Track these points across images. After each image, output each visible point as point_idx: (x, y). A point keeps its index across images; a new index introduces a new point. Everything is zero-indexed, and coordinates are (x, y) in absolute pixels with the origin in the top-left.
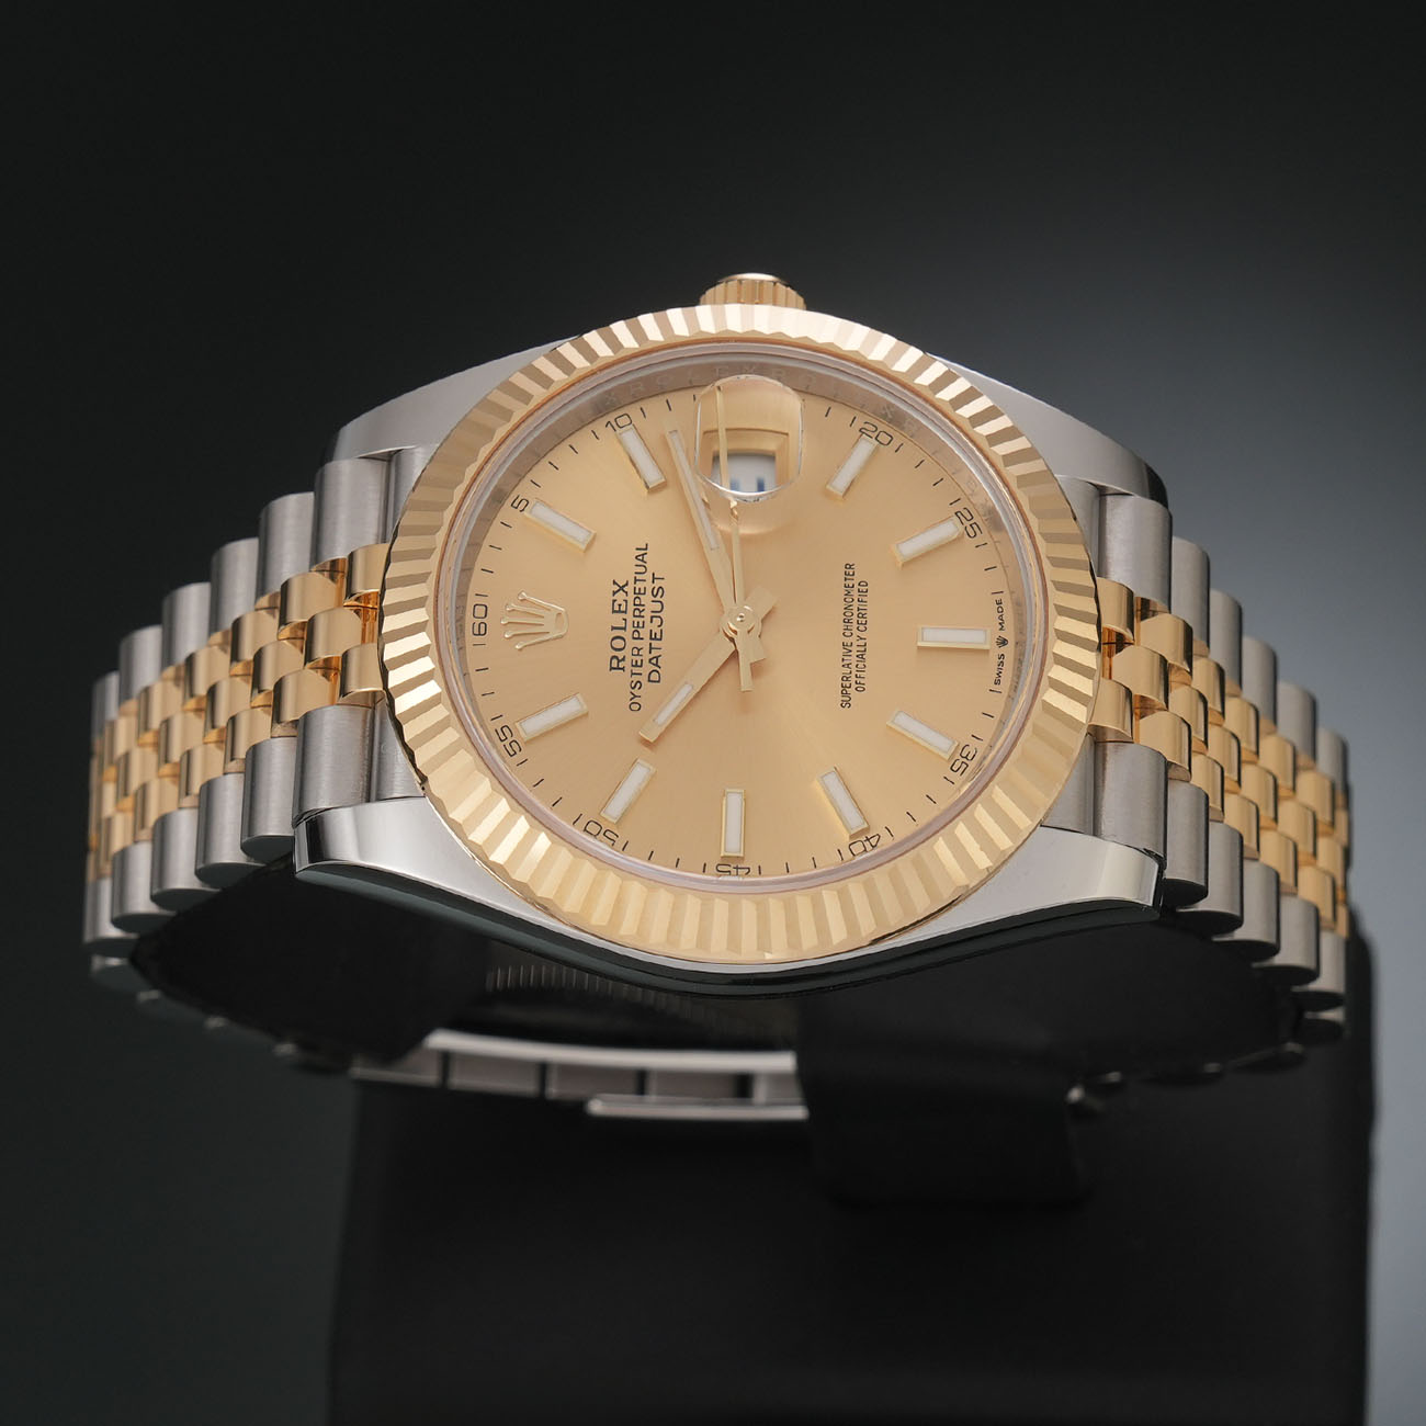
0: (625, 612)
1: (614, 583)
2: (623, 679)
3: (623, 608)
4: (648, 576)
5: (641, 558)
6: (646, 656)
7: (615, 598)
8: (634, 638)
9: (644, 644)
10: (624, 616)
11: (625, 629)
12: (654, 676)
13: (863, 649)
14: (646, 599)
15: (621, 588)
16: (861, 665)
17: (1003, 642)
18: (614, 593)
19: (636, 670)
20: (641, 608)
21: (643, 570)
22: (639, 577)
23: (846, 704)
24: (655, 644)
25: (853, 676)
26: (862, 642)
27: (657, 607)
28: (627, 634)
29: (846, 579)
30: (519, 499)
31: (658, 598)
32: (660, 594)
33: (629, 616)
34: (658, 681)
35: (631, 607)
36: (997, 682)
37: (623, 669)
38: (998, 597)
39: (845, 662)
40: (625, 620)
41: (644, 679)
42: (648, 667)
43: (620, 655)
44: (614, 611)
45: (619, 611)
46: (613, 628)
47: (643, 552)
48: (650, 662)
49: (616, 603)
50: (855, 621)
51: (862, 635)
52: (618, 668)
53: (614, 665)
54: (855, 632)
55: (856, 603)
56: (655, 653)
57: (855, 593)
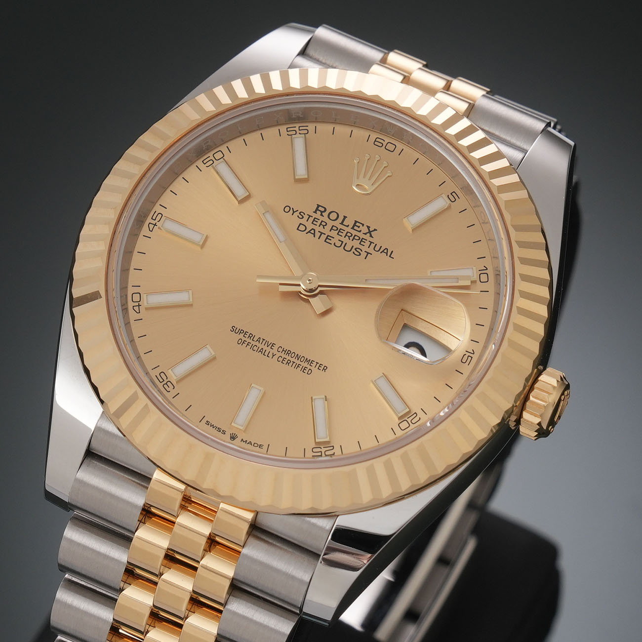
0: (353, 228)
1: (375, 230)
2: (309, 210)
3: (355, 228)
4: (371, 250)
5: (385, 251)
6: (318, 229)
7: (365, 226)
8: (333, 226)
9: (327, 231)
10: (351, 226)
11: (342, 223)
12: (302, 228)
13: (266, 354)
14: (356, 244)
15: (370, 232)
16: (255, 348)
18: (368, 227)
19: (311, 219)
20: (351, 238)
21: (377, 249)
22: (373, 245)
23: (233, 329)
24: (324, 237)
25: (251, 341)
26: (271, 355)
27: (348, 248)
28: (337, 223)
29: (317, 363)
30: (456, 197)
31: (353, 250)
32: (356, 253)
33: (349, 229)
34: (298, 229)
35: (354, 233)
36: (208, 423)
37: (315, 212)
38: (265, 448)
39: (261, 340)
40: (348, 226)
41: (303, 221)
42: (310, 226)
43: (325, 214)
44: (356, 222)
45: (355, 225)
46: (345, 217)
47: (389, 254)
48: (313, 229)
49: (361, 225)
50: (286, 357)
51: (276, 357)
52: (317, 209)
53: (320, 208)
54: (279, 354)
55: (298, 362)
56: (317, 234)
57: (306, 365)
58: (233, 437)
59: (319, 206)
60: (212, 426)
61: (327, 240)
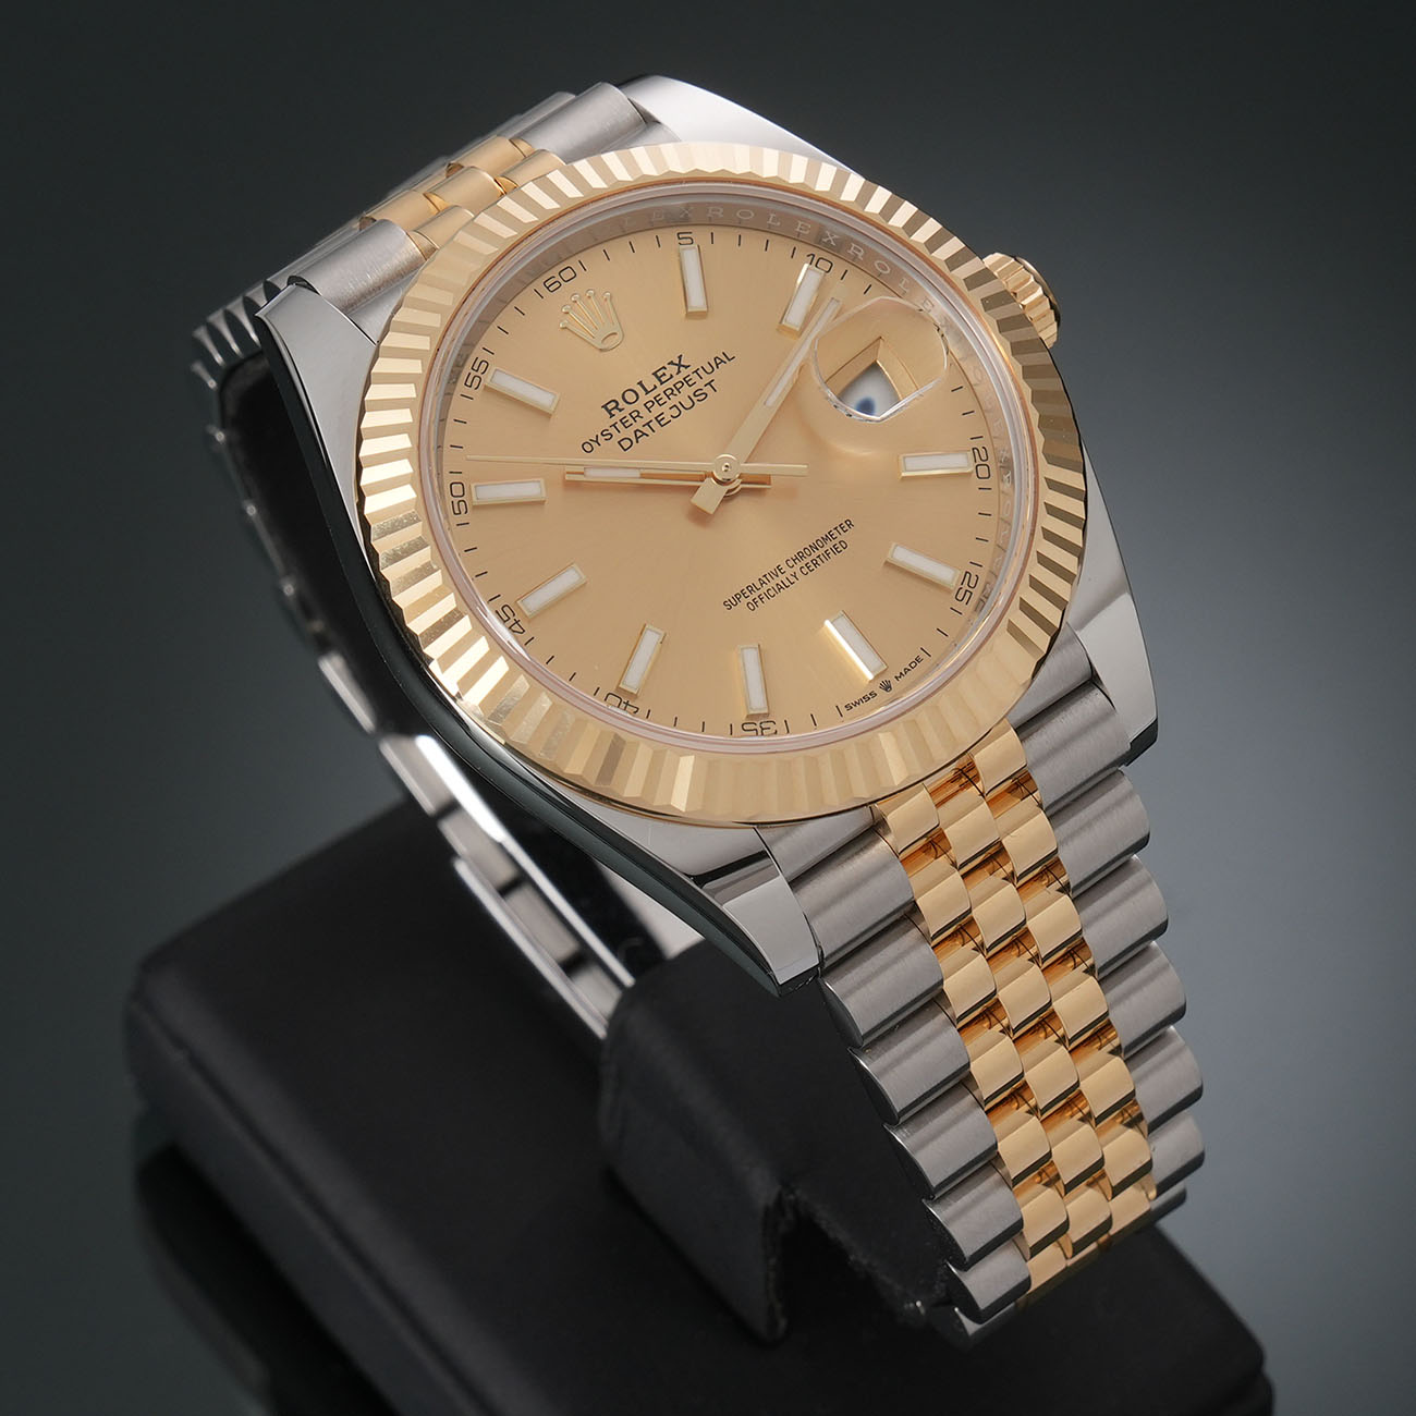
0: (662, 383)
1: (680, 357)
2: (605, 421)
3: (663, 379)
4: (706, 379)
5: (718, 362)
6: (638, 425)
7: (667, 366)
8: (645, 405)
9: (647, 416)
10: (658, 384)
11: (647, 392)
12: (626, 444)
13: (787, 583)
14: (687, 391)
15: (679, 365)
16: (772, 592)
18: (671, 363)
19: (619, 426)
20: (676, 392)
21: (709, 369)
22: (701, 372)
23: (729, 605)
24: (654, 424)
25: (758, 593)
26: (792, 579)
27: (688, 404)
28: (644, 398)
29: (836, 529)
30: (689, 235)
31: (695, 399)
32: (700, 398)
33: (661, 389)
34: (625, 450)
35: (669, 384)
36: (848, 707)
37: (612, 416)
38: (923, 655)
39: (764, 579)
40: (655, 387)
41: (617, 437)
42: (630, 433)
43: (622, 404)
44: (655, 374)
45: (659, 378)
46: (640, 383)
47: (725, 359)
48: (635, 432)
49: (663, 371)
50: (806, 561)
51: (799, 574)
52: (609, 411)
53: (610, 407)
54: (796, 569)
55: (822, 551)
56: (646, 430)
57: (829, 545)
58: (887, 687)
59: (605, 407)
60: (856, 704)
61: (662, 423)
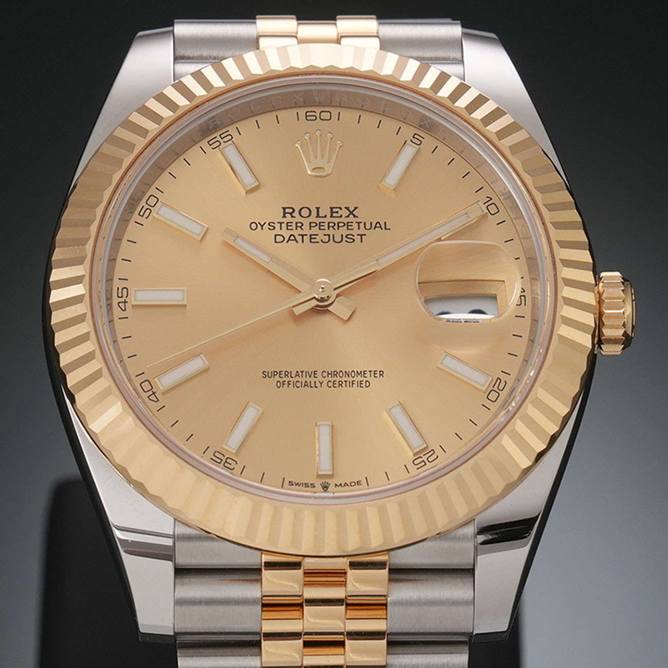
0: (332, 216)
1: (356, 208)
2: (277, 217)
3: (334, 215)
4: (362, 231)
5: (378, 225)
6: (296, 233)
7: (343, 208)
8: (310, 223)
9: (306, 231)
10: (329, 215)
12: (279, 239)
13: (313, 385)
14: (344, 231)
15: (351, 213)
16: (299, 384)
17: (325, 488)
18: (347, 208)
19: (284, 226)
20: (336, 227)
21: (368, 227)
22: (362, 225)
23: (265, 375)
24: (306, 238)
25: (290, 379)
26: (318, 384)
27: (338, 239)
28: (313, 218)
29: (370, 371)
30: (421, 139)
31: (345, 239)
32: (348, 240)
33: (328, 219)
34: (276, 242)
35: (336, 220)
36: (291, 483)
37: (284, 216)
38: (364, 482)
39: (300, 373)
40: (326, 216)
41: (277, 231)
42: (286, 234)
43: (296, 214)
44: (331, 208)
45: (332, 212)
46: (318, 209)
47: (383, 227)
48: (291, 235)
49: (339, 210)
50: (335, 379)
51: (325, 384)
52: (285, 213)
53: (287, 210)
54: (326, 380)
55: (351, 379)
56: (299, 238)
57: (359, 378)
59: (284, 209)
60: (297, 484)
61: (312, 240)
